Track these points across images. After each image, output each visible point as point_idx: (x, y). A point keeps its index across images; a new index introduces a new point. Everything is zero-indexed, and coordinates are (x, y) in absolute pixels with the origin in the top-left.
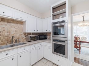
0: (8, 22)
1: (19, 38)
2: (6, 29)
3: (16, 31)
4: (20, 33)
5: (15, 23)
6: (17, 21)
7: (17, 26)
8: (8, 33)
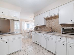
0: (51, 19)
1: (57, 29)
2: (50, 23)
3: (55, 24)
4: (58, 25)
5: (54, 19)
6: (56, 17)
7: (56, 20)
8: (51, 26)
